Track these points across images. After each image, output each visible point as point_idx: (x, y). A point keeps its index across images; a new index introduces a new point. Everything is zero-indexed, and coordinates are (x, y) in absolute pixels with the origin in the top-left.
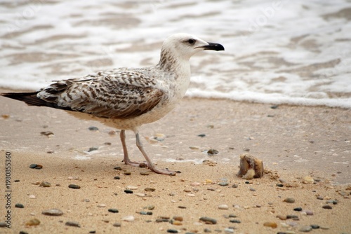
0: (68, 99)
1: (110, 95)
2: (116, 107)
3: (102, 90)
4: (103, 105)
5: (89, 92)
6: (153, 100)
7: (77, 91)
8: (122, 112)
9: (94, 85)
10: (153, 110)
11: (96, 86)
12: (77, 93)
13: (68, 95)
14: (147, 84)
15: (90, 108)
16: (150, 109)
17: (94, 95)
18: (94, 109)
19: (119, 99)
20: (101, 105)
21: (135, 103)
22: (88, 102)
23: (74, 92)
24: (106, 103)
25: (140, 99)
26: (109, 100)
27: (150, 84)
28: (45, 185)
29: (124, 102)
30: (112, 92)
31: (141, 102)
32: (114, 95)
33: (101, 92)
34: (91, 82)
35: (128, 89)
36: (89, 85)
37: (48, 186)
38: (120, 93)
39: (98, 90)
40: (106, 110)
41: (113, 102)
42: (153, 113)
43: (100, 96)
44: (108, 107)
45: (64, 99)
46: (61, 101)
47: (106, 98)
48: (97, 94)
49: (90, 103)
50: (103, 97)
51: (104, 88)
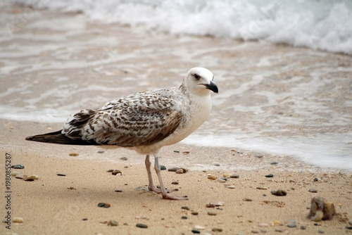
0: (91, 131)
1: (131, 122)
2: (139, 134)
3: (123, 118)
4: (126, 133)
5: (110, 122)
6: (174, 122)
7: (99, 122)
8: (145, 139)
9: (114, 114)
10: (175, 132)
11: (116, 115)
12: (98, 124)
13: (91, 127)
14: (165, 105)
15: (115, 139)
16: (172, 132)
17: (116, 125)
18: (118, 140)
19: (140, 125)
20: (124, 134)
21: (157, 127)
22: (111, 132)
23: (96, 123)
24: (129, 132)
25: (160, 123)
26: (131, 128)
27: (168, 106)
28: (112, 224)
29: (146, 128)
30: (133, 119)
31: (163, 125)
32: (135, 122)
33: (122, 120)
34: (111, 111)
35: (148, 114)
36: (110, 114)
37: (116, 225)
38: (141, 119)
39: (118, 119)
40: (130, 139)
41: (135, 130)
42: (176, 135)
43: (122, 125)
44: (131, 135)
45: (87, 131)
46: (85, 134)
47: (127, 126)
48: (118, 123)
49: (113, 134)
50: (124, 125)
51: (125, 116)
